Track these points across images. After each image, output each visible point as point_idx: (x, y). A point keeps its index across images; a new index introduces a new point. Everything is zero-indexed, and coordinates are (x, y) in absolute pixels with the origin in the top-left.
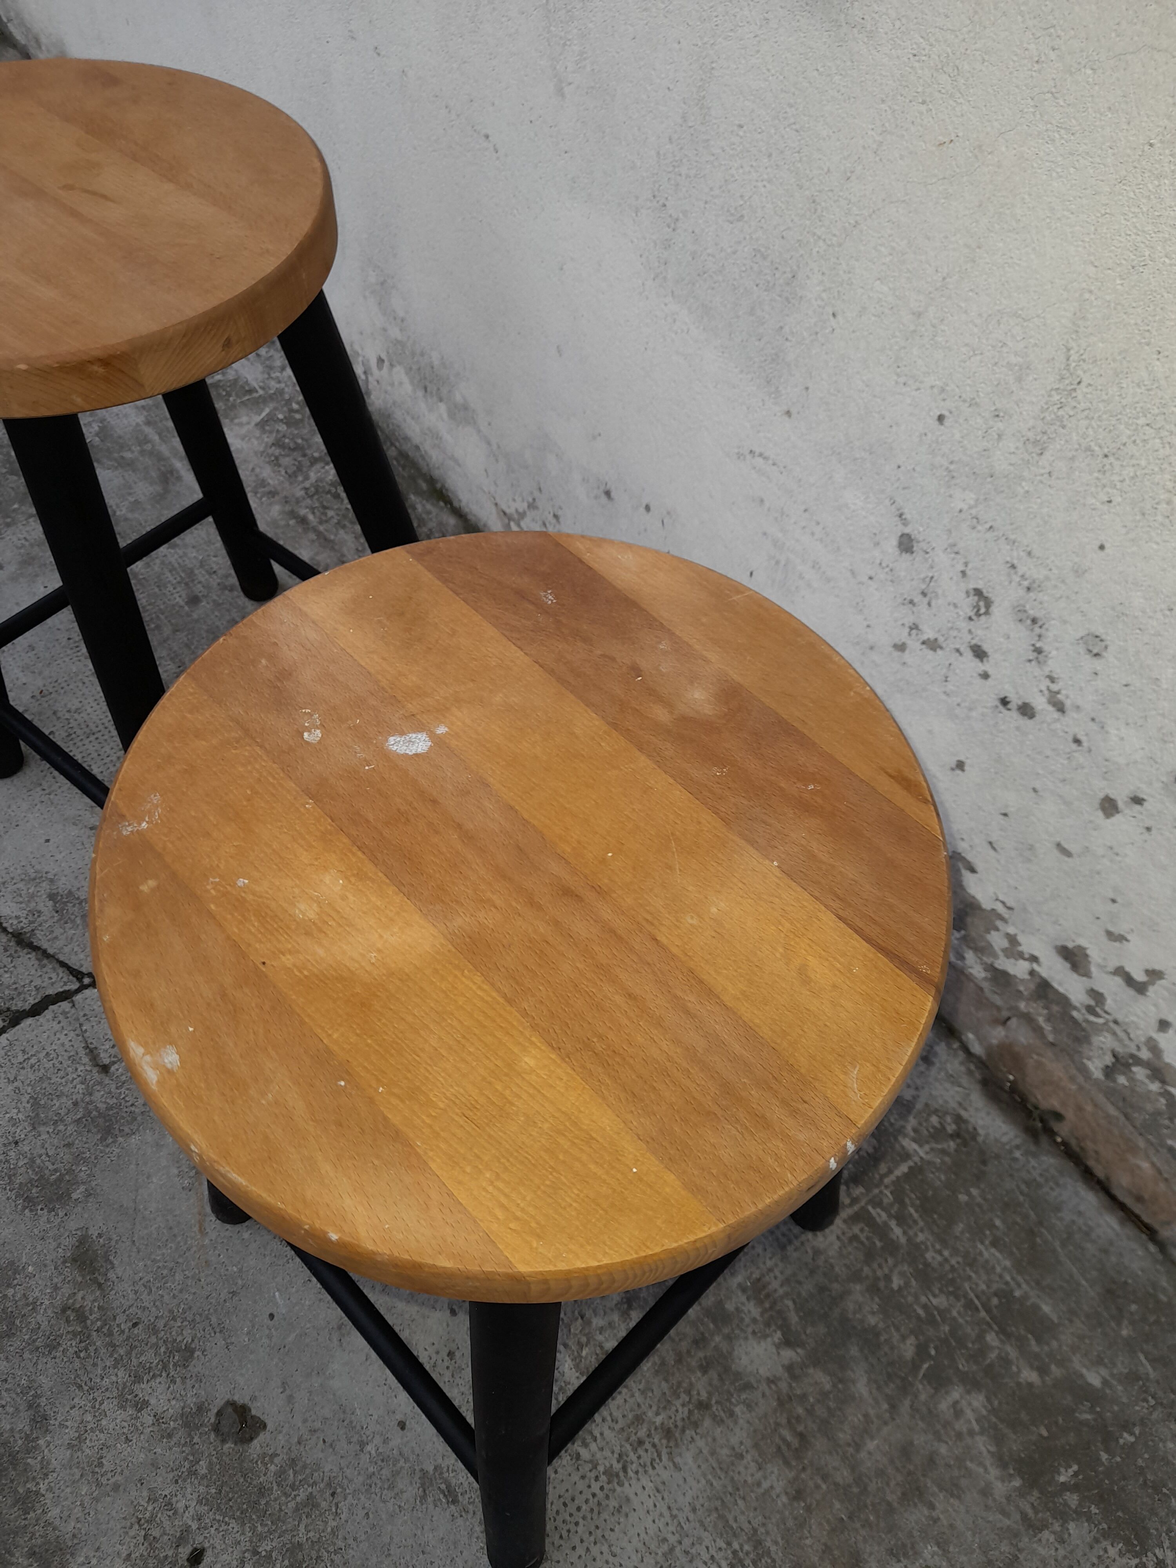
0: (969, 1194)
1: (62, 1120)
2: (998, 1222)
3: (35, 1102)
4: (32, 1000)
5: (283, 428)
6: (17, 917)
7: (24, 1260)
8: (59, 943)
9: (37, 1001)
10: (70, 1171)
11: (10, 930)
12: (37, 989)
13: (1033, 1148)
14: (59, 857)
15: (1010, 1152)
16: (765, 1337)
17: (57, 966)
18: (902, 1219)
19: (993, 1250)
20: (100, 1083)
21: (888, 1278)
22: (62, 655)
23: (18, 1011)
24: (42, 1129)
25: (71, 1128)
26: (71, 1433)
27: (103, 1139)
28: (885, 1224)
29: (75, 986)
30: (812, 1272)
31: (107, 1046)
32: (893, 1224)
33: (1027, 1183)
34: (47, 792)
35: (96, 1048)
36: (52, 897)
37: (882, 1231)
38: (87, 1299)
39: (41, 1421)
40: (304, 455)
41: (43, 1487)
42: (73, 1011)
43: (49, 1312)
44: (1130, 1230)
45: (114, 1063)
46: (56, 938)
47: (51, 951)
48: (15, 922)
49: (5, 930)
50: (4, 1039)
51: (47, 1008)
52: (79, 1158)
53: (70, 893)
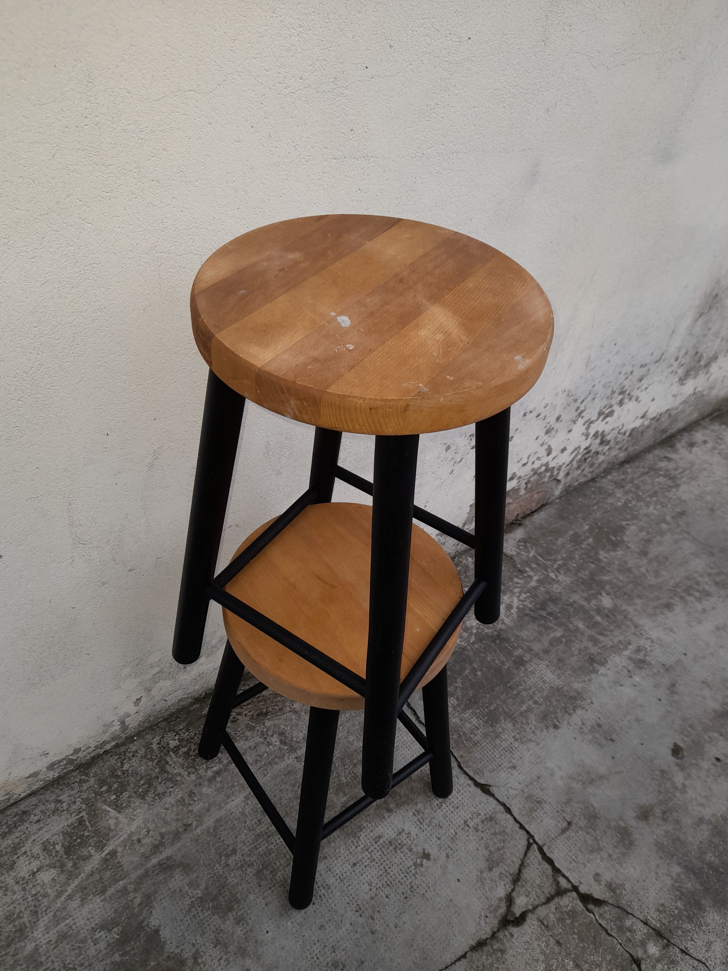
0: (543, 543)
1: (596, 838)
2: (550, 538)
3: (592, 852)
4: (546, 865)
5: (126, 795)
6: (505, 885)
7: (653, 840)
8: (515, 860)
9: (546, 863)
10: (615, 829)
11: (513, 887)
12: (540, 864)
14: (467, 871)
16: (601, 599)
17: (526, 857)
19: (559, 541)
20: (576, 824)
21: (574, 567)
22: (328, 905)
23: (553, 871)
24: (601, 846)
25: (598, 833)
26: (701, 809)
27: (599, 818)
29: (535, 846)
30: (578, 585)
31: (559, 825)
33: (536, 529)
34: (428, 889)
36: (490, 869)
38: (658, 811)
39: (701, 820)
40: (157, 777)
41: (719, 815)
42: (547, 844)
43: (667, 825)
44: (544, 509)
45: (566, 820)
46: (513, 862)
47: (520, 862)
48: (508, 886)
49: (513, 890)
50: (567, 874)
51: (549, 857)
52: (609, 827)
53: (487, 860)
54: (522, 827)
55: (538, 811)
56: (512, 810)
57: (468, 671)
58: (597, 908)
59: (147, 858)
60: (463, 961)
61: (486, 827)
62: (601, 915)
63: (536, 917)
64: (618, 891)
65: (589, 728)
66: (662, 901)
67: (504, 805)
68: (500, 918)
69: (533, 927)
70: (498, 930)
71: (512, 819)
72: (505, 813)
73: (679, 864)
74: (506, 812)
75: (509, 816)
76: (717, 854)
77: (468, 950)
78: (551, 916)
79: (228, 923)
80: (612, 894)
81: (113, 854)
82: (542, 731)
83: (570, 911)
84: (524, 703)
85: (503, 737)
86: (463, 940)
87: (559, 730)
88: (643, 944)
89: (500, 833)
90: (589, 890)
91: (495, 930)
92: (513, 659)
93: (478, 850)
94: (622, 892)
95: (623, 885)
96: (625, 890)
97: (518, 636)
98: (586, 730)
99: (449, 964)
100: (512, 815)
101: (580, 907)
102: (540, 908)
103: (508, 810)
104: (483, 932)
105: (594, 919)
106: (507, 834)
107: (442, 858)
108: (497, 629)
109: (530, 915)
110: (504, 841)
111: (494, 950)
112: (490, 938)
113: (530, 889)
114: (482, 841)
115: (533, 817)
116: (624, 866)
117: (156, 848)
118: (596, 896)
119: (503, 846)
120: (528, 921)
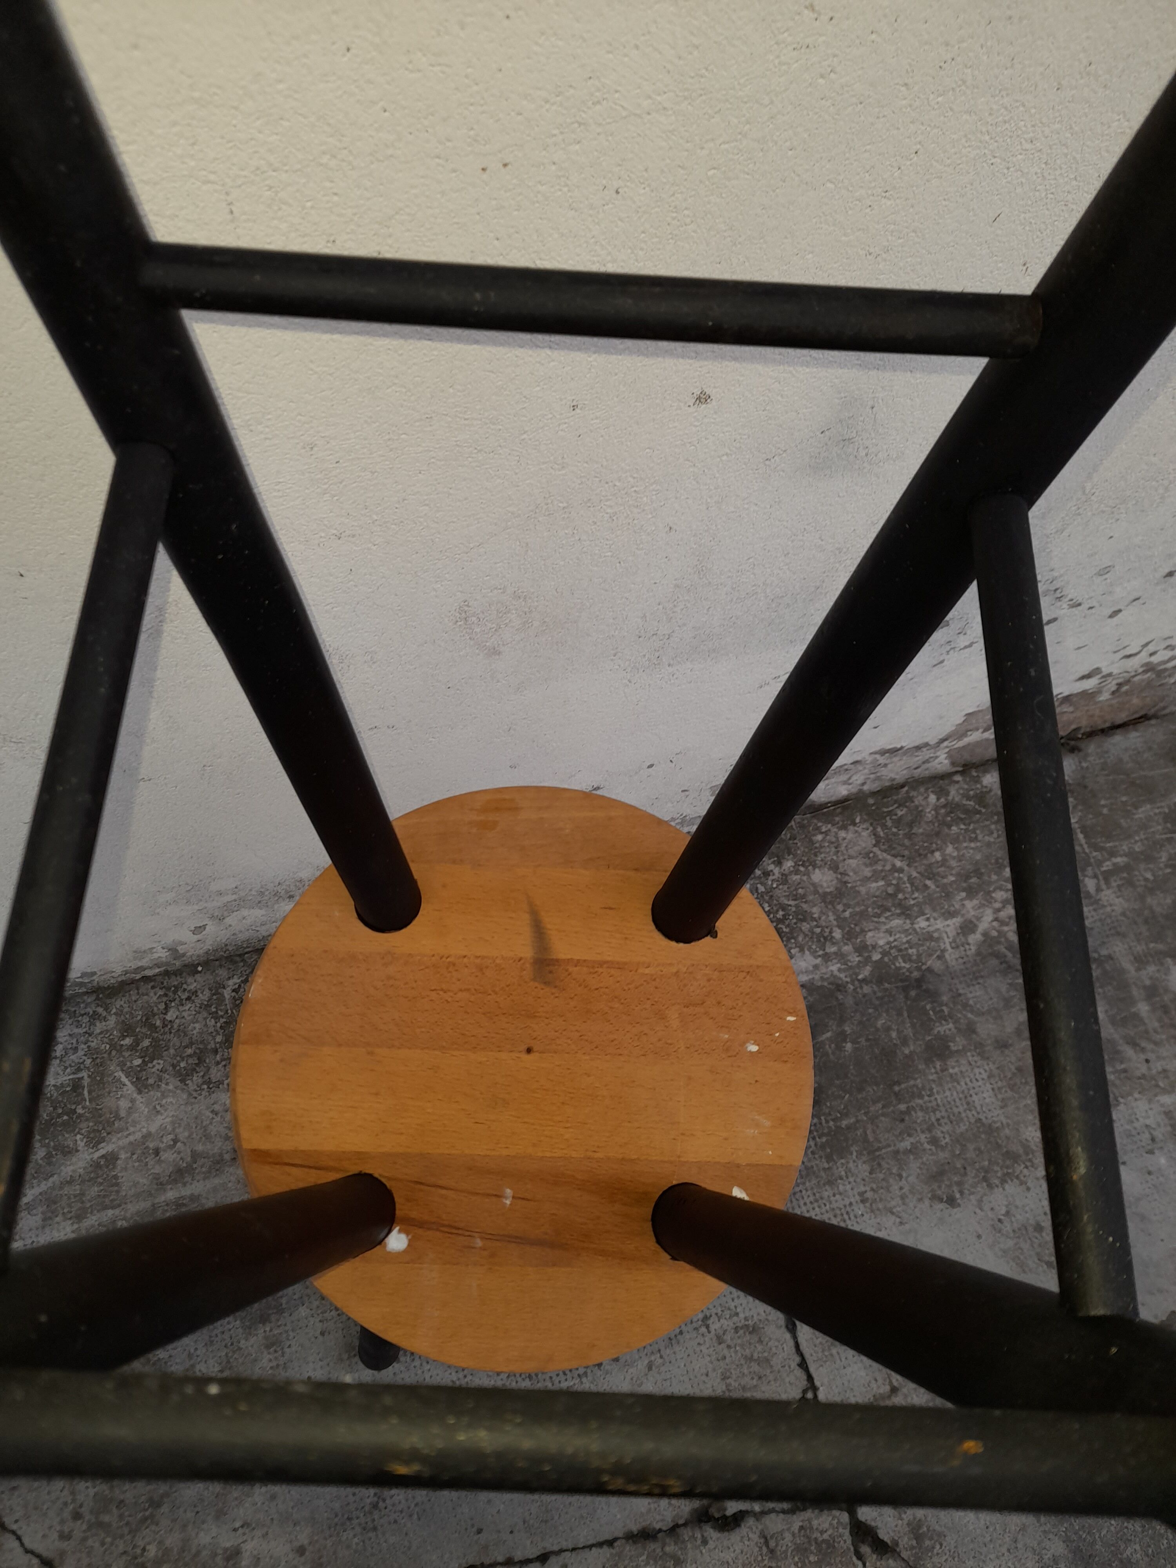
0: (1104, 806)
2: (1124, 799)
5: (158, 1064)
13: (1081, 754)
15: (1082, 768)
16: (1168, 969)
18: (1112, 854)
19: (1140, 810)
20: (905, 1395)
21: (1146, 880)
28: (1114, 864)
30: (1135, 923)
32: (1115, 860)
33: (1103, 769)
35: (874, 1396)
37: (1117, 870)
40: (216, 1051)
44: (1141, 727)
45: (890, 1381)
54: (803, 1365)
57: (829, 1034)
58: (875, 1556)
59: (160, 1184)
60: (606, 1550)
61: (739, 1341)
63: (760, 1527)
64: (927, 1543)
65: (1016, 1225)
69: (747, 1543)
70: (685, 1525)
71: (791, 1343)
72: (784, 1329)
74: (787, 1327)
75: (788, 1336)
77: (621, 1535)
78: (788, 1536)
79: (253, 1340)
80: (914, 1542)
81: (111, 1159)
82: (920, 1200)
83: (824, 1541)
84: (910, 1135)
85: (841, 1188)
86: (619, 1516)
87: (955, 1210)
89: (759, 1362)
90: (875, 1520)
91: (681, 1522)
92: (928, 1038)
93: (707, 1375)
94: (933, 1548)
95: (942, 1535)
96: (941, 1545)
97: (960, 995)
98: (1007, 1227)
99: (581, 1546)
100: (795, 1337)
101: (845, 1541)
102: (773, 1516)
103: (792, 1326)
104: (658, 1518)
106: (771, 1367)
107: (639, 1367)
108: (924, 967)
109: (751, 1521)
110: (760, 1378)
111: (665, 1554)
112: (665, 1531)
114: (721, 1363)
115: (832, 1355)
117: (180, 1174)
118: (884, 1535)
119: (755, 1386)
120: (744, 1530)
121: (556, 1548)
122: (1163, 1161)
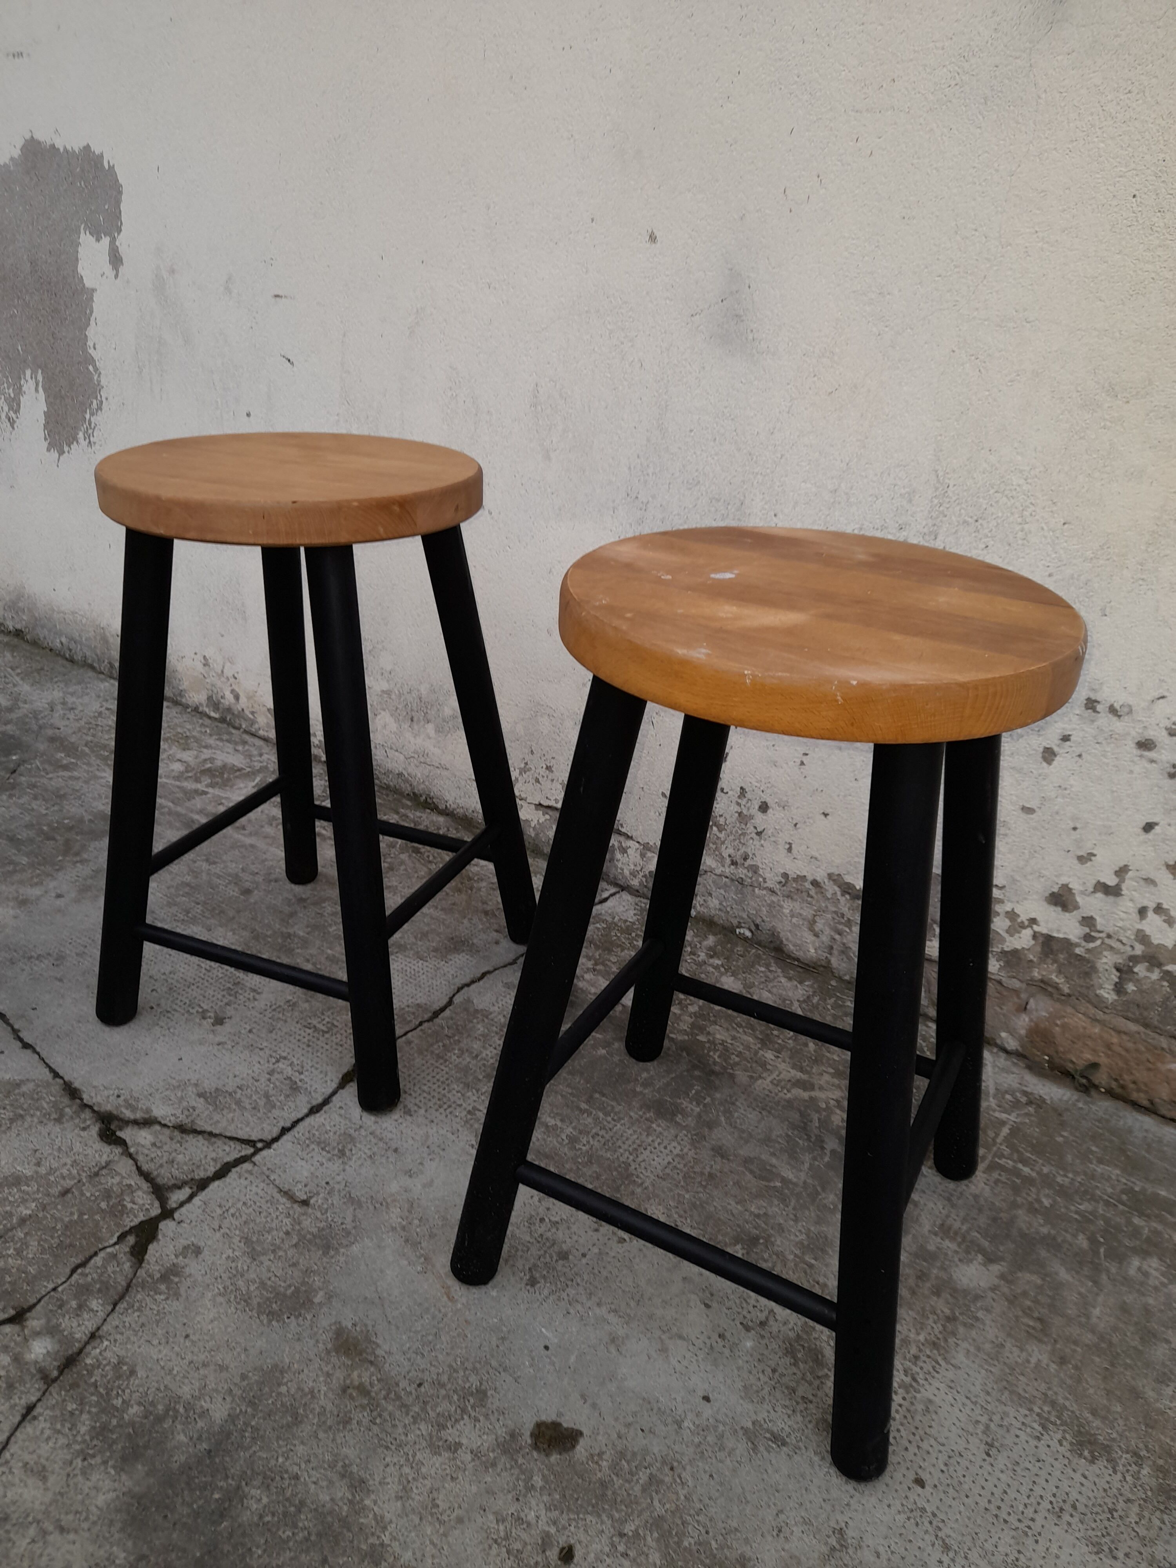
0: (1062, 1136)
1: (280, 1248)
2: (1094, 1148)
3: (247, 1240)
4: (211, 1170)
6: (173, 1115)
7: (287, 1361)
8: (222, 1125)
9: (217, 1168)
10: (304, 1283)
11: (170, 1124)
12: (214, 1160)
13: (1089, 1099)
14: (196, 1068)
15: (1074, 1105)
16: (971, 1261)
17: (227, 1140)
18: (1025, 1162)
19: (1102, 1166)
20: (304, 1214)
21: (1038, 1201)
23: (202, 1179)
24: (262, 1258)
25: (291, 1252)
26: (393, 1487)
27: (325, 1253)
28: (1014, 1167)
29: (251, 1150)
30: (980, 1210)
31: (300, 1186)
32: (1020, 1166)
33: (1099, 1121)
35: (289, 1190)
36: (201, 1095)
37: (1016, 1173)
38: (363, 1375)
39: (359, 1485)
41: (386, 1540)
42: (256, 1168)
43: (330, 1395)
45: (311, 1197)
46: (217, 1122)
47: (217, 1132)
48: (172, 1118)
49: (165, 1126)
50: (196, 1201)
51: (230, 1171)
52: (307, 1272)
53: (217, 1089)
54: (284, 1131)
55: (324, 1153)
56: (318, 1115)
58: (128, 1249)
60: (48, 1076)
62: (114, 1256)
63: (116, 1158)
64: (163, 1287)
66: (141, 1373)
67: (326, 1101)
68: (115, 1112)
70: (94, 1111)
72: (309, 1106)
73: (232, 1418)
74: (312, 1108)
75: (305, 1111)
76: (268, 1518)
77: (66, 1079)
78: (117, 1179)
80: (158, 1275)
83: (124, 1206)
84: (562, 1120)
85: (468, 1094)
86: (82, 1071)
88: (52, 1331)
89: (268, 1101)
90: (164, 1236)
91: (96, 1108)
92: (667, 1099)
93: (234, 1076)
94: (160, 1294)
95: (177, 1295)
96: (167, 1299)
97: (733, 1104)
100: (307, 1115)
101: (131, 1221)
102: (131, 1162)
103: (315, 1110)
104: (92, 1094)
105: (107, 1244)
106: (269, 1112)
107: (216, 1038)
108: (730, 1071)
109: (119, 1151)
110: (254, 1108)
111: (62, 1109)
112: (82, 1102)
113: (166, 1148)
114: (251, 1081)
115: (308, 1146)
116: (220, 1299)
118: (152, 1248)
119: (244, 1107)
120: (107, 1149)
121: (38, 1049)
122: (749, 1344)
